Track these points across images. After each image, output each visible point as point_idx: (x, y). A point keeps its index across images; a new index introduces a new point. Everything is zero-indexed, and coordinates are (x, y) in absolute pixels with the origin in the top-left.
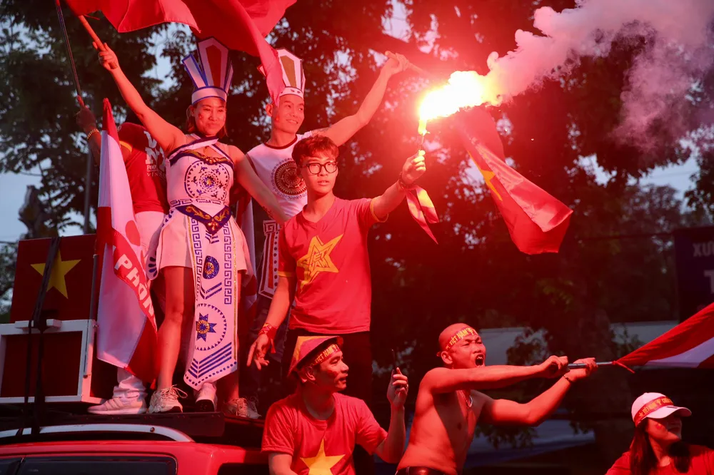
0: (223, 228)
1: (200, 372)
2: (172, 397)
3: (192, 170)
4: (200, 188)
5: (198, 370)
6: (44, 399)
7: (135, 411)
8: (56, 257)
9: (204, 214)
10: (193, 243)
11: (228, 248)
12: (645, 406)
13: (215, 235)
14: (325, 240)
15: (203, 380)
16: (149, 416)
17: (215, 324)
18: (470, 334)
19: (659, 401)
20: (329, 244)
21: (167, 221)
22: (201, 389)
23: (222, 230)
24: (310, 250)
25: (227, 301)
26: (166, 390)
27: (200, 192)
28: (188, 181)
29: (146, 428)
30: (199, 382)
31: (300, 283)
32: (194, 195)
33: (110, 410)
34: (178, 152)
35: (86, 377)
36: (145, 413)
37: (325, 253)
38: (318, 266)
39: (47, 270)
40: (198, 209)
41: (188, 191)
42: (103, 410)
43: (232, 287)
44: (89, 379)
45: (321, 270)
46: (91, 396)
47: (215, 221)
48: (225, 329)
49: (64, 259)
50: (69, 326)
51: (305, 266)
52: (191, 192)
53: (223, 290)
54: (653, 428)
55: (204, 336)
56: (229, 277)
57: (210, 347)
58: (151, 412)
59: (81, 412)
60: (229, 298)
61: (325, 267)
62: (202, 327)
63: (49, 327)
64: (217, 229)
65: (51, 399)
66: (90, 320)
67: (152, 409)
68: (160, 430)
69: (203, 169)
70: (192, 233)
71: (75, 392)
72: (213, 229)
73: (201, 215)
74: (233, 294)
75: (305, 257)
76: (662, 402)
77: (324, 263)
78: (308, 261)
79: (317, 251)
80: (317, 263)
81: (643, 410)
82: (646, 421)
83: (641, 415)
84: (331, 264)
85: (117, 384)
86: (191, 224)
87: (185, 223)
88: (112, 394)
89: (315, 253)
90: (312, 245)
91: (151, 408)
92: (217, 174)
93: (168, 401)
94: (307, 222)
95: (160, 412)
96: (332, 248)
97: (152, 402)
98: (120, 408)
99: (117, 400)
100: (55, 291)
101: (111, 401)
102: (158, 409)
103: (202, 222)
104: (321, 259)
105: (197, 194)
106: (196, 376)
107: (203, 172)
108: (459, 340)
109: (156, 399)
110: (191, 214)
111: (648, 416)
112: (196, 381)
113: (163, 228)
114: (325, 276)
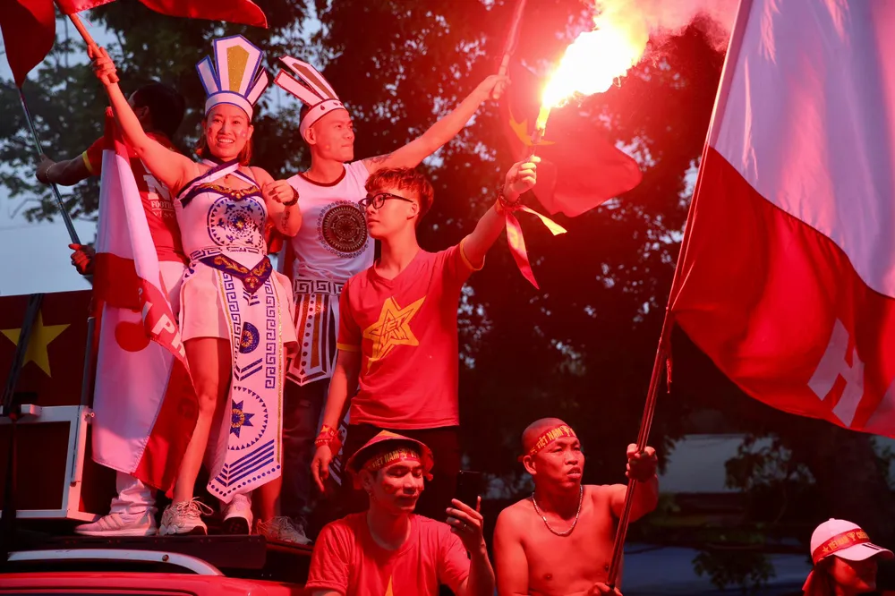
0: (264, 285)
1: (230, 478)
2: (191, 513)
3: (215, 210)
4: (230, 234)
5: (228, 476)
6: (15, 514)
7: (142, 532)
8: (35, 321)
9: (239, 266)
10: (228, 304)
11: (271, 313)
12: (832, 539)
13: (254, 295)
14: (403, 302)
15: (234, 489)
16: (161, 538)
17: (252, 415)
18: (565, 435)
19: (852, 535)
20: (409, 308)
21: (187, 276)
22: (231, 503)
23: (262, 288)
24: (383, 315)
25: (269, 384)
26: (184, 504)
27: (230, 238)
28: (213, 226)
29: (156, 556)
30: (229, 492)
31: (367, 361)
32: (223, 242)
33: (106, 530)
34: (191, 187)
35: (73, 484)
36: (154, 534)
37: (403, 320)
38: (392, 337)
39: (22, 338)
40: (230, 261)
41: (214, 238)
42: (97, 530)
43: (276, 366)
44: (79, 485)
45: (397, 343)
46: (80, 510)
47: (254, 275)
48: (266, 421)
49: (46, 323)
50: (52, 414)
51: (375, 338)
52: (219, 239)
53: (264, 368)
54: (841, 572)
55: (236, 431)
56: (272, 352)
57: (245, 446)
58: (163, 534)
59: (66, 532)
60: (272, 379)
61: (402, 339)
62: (236, 419)
63: (24, 415)
64: (258, 286)
65: (24, 514)
66: (82, 407)
67: (163, 530)
68: (176, 559)
69: (230, 207)
70: (226, 292)
71: (58, 505)
72: (252, 286)
73: (235, 267)
74: (276, 375)
75: (375, 326)
76: (856, 536)
77: (401, 334)
78: (380, 331)
79: (392, 318)
80: (392, 334)
81: (830, 545)
82: (832, 560)
83: (826, 550)
84: (410, 334)
85: (117, 496)
86: (223, 280)
87: (214, 279)
88: (110, 509)
89: (389, 320)
90: (385, 308)
91: (162, 527)
92: (249, 212)
93: (188, 519)
94: (380, 279)
95: (176, 534)
96: (413, 314)
97: (163, 520)
98: (119, 528)
99: (116, 516)
100: (33, 366)
101: (108, 518)
102: (173, 529)
103: (237, 277)
104: (397, 329)
105: (228, 241)
106: (225, 484)
107: (230, 212)
108: (549, 442)
109: (170, 515)
110: (222, 268)
111: (836, 554)
112: (225, 490)
113: (182, 286)
114: (402, 352)
